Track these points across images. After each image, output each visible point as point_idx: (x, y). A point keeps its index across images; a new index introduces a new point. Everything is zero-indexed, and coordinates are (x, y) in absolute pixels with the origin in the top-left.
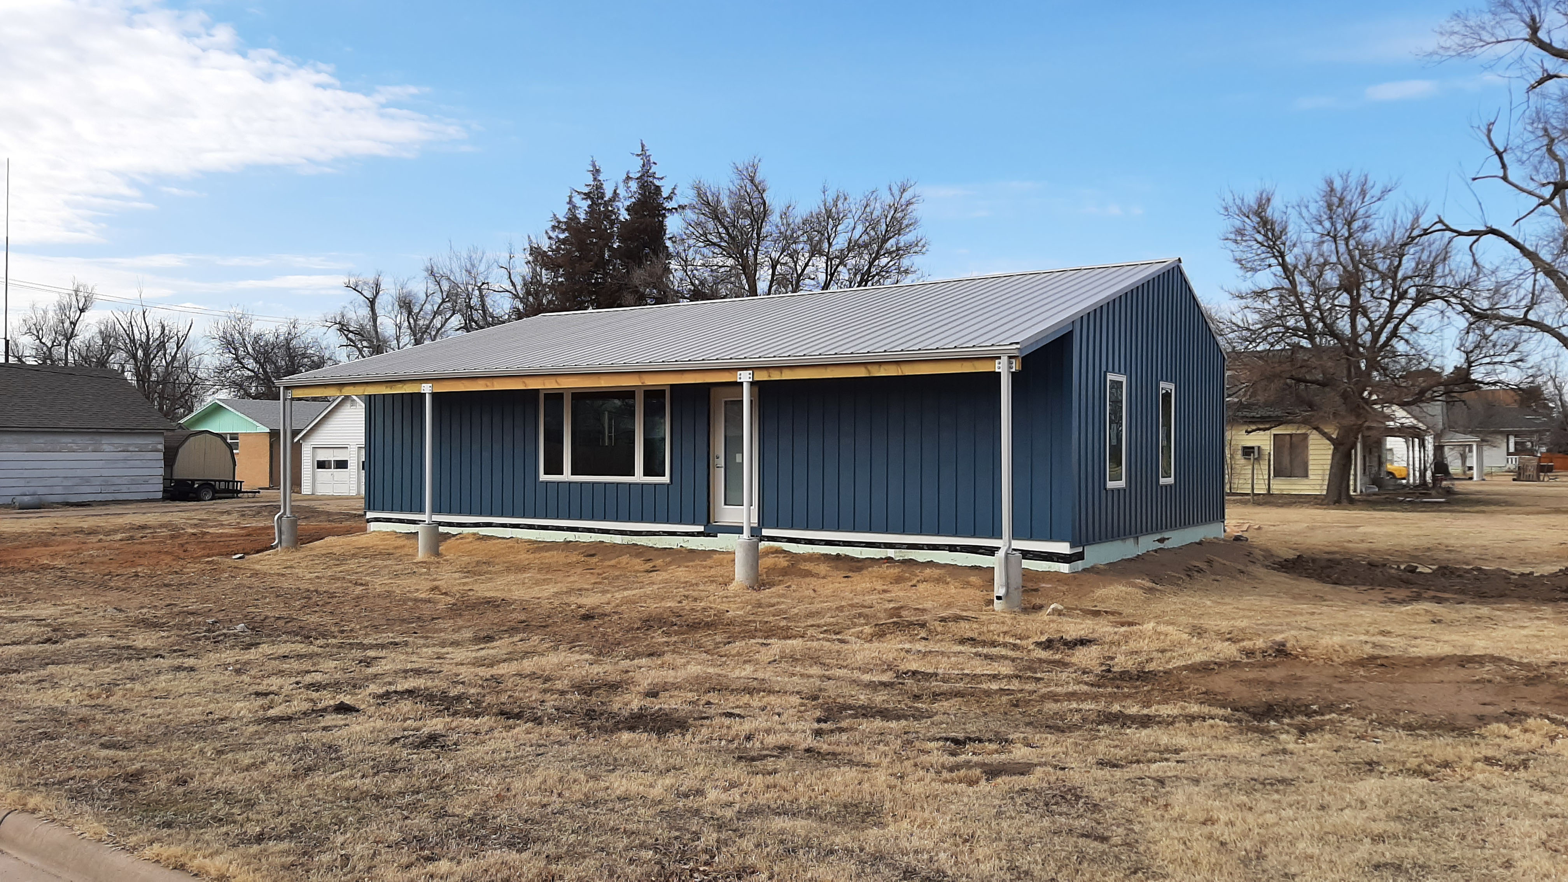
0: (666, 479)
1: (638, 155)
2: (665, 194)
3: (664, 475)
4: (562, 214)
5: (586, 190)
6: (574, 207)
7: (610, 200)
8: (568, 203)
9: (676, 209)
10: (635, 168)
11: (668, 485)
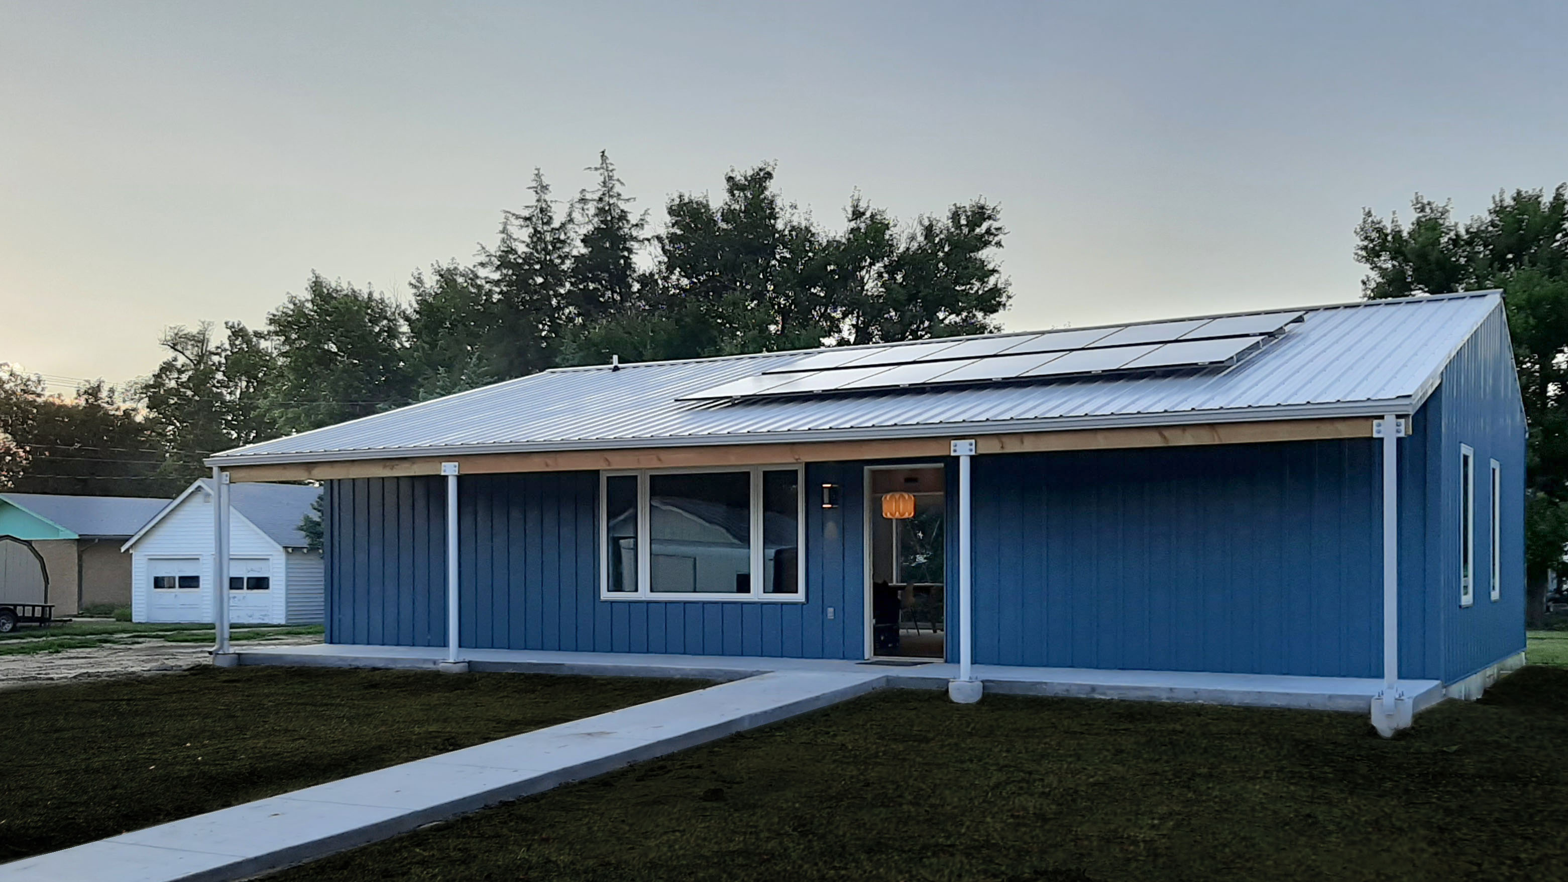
0: (799, 596)
1: (596, 169)
2: (633, 219)
3: (796, 592)
4: (494, 245)
5: (526, 213)
6: (510, 237)
7: (563, 225)
8: (503, 232)
9: (648, 240)
10: (594, 186)
11: (803, 604)
